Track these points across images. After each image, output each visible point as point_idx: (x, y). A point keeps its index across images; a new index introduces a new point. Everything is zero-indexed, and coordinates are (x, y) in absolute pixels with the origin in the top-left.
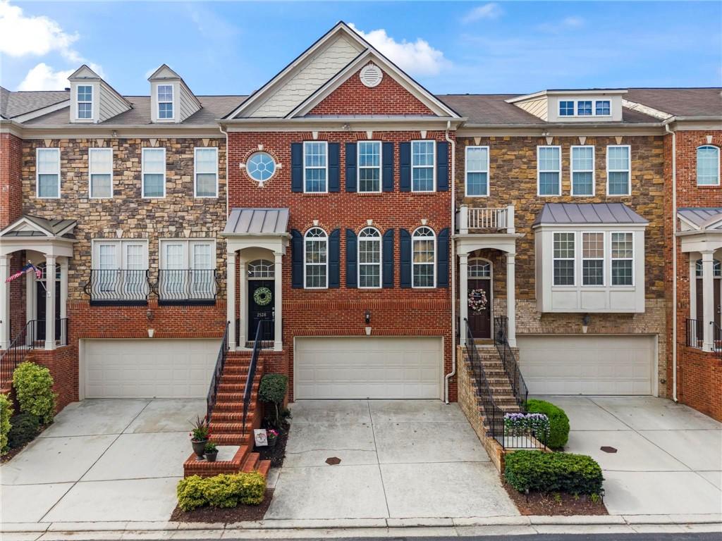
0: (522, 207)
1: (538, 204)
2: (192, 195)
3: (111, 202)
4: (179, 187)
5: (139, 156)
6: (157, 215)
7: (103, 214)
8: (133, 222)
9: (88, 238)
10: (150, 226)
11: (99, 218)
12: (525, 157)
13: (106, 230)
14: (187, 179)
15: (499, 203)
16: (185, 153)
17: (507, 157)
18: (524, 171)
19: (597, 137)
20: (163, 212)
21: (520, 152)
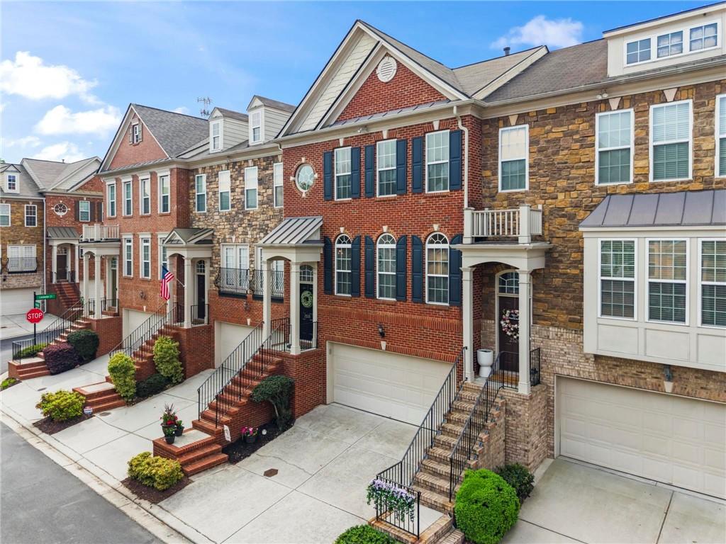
0: (572, 202)
1: (596, 197)
2: (272, 206)
3: (230, 214)
4: (265, 199)
5: (243, 175)
6: (254, 223)
7: (226, 223)
8: (240, 229)
9: (218, 243)
10: (249, 233)
11: (223, 227)
12: (577, 132)
13: (227, 237)
14: (269, 191)
15: (541, 198)
16: (268, 170)
17: (552, 136)
18: (574, 152)
19: (696, 86)
20: (256, 221)
21: (571, 127)
